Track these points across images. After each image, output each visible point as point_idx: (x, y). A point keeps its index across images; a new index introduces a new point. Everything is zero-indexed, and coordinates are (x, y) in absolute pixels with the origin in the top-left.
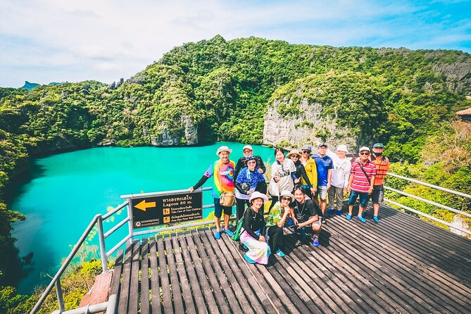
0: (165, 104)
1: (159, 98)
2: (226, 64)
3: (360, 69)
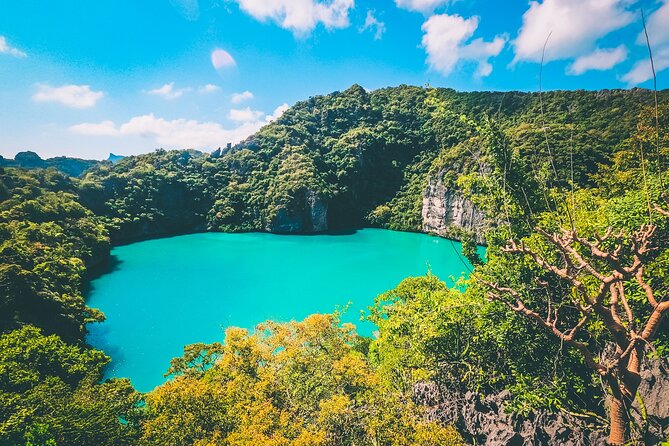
0: (284, 176)
1: (276, 168)
2: (366, 121)
3: (569, 120)
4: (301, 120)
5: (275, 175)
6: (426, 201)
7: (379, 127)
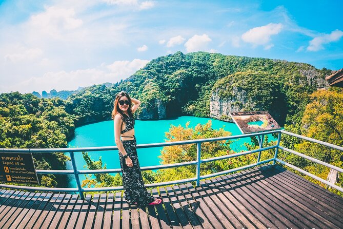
0: (145, 93)
1: (142, 89)
2: (184, 67)
3: (265, 70)
4: (154, 67)
5: (142, 92)
6: (211, 103)
7: (190, 69)
